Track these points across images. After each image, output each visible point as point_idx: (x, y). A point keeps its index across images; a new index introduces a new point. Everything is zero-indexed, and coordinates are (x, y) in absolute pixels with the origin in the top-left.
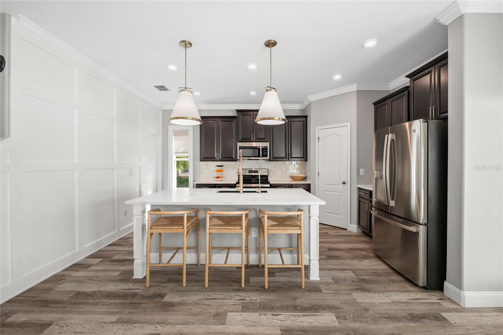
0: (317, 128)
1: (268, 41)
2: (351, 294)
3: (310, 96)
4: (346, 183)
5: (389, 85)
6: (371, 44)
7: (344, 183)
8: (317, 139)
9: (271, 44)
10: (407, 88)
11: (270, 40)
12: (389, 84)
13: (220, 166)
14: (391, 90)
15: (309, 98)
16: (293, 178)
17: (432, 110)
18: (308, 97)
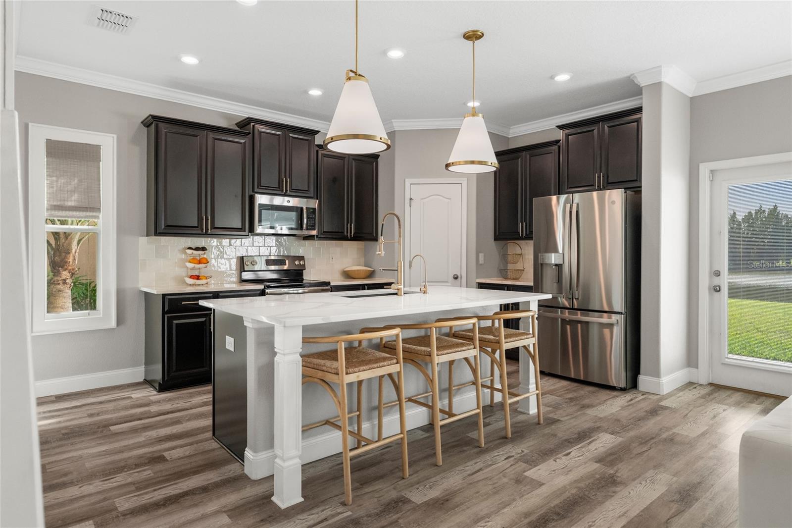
0: (408, 182)
1: (473, 31)
2: (584, 413)
3: (396, 120)
4: (460, 277)
5: (510, 129)
6: (563, 78)
7: (456, 278)
8: (407, 201)
9: (473, 36)
10: (558, 141)
11: (477, 31)
12: (511, 127)
13: (197, 249)
14: (510, 137)
15: (394, 124)
16: (347, 275)
17: (599, 177)
18: (393, 121)
